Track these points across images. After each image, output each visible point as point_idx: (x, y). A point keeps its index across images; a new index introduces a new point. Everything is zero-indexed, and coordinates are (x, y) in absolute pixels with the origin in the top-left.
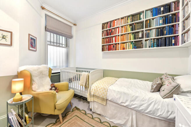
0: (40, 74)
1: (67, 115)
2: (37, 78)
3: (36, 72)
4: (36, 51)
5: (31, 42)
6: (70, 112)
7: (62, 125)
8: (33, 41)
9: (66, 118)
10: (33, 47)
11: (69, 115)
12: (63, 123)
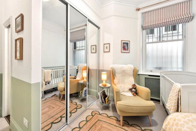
0: (123, 72)
1: (133, 127)
2: (120, 75)
3: (119, 70)
4: (129, 52)
5: (123, 46)
6: (138, 128)
7: (119, 127)
8: (125, 45)
9: (129, 127)
10: (126, 50)
11: (135, 128)
12: (121, 127)
